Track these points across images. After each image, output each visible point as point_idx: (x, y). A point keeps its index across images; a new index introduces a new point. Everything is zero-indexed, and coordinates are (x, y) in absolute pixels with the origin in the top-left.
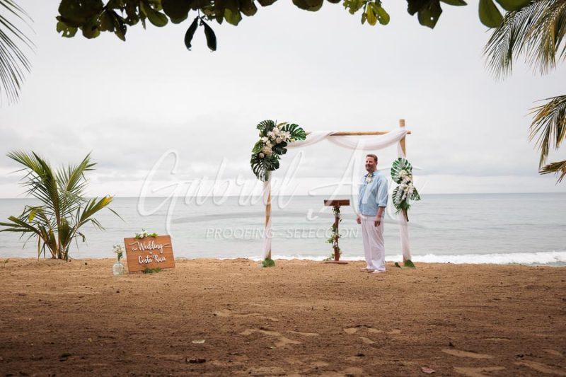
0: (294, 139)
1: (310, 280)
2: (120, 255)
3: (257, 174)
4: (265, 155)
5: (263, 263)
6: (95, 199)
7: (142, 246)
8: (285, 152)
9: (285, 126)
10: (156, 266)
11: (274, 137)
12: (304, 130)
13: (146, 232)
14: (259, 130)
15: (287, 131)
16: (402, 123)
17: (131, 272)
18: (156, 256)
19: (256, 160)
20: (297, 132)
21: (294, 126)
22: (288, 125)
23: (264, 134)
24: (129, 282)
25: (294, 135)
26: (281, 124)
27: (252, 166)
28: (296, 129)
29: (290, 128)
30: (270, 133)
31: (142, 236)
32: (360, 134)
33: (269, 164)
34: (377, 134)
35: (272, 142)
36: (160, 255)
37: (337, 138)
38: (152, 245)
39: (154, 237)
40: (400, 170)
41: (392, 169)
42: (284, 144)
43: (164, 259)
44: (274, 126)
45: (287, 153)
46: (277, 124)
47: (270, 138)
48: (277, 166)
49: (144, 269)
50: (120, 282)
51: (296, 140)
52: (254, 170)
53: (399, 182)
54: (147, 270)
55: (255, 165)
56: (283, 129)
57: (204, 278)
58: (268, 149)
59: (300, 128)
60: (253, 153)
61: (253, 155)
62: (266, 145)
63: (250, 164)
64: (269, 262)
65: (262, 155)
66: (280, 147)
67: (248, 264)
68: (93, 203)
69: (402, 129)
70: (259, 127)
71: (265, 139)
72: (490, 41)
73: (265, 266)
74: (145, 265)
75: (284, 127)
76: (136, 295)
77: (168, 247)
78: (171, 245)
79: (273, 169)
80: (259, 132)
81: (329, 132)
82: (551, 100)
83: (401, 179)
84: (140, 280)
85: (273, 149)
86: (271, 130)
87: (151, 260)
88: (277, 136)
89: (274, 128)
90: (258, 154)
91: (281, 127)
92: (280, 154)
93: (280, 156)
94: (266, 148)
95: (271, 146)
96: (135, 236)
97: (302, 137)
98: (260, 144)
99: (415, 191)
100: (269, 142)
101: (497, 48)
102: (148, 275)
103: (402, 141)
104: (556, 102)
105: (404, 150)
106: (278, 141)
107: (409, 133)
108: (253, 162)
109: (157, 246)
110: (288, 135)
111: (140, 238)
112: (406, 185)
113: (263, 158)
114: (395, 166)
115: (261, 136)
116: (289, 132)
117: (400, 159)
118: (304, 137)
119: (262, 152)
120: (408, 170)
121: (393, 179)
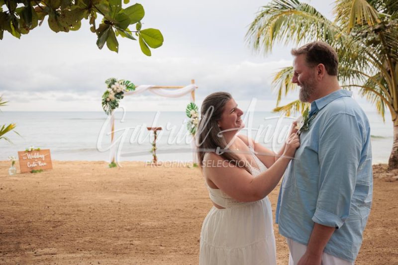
0: (128, 90)
1: (129, 178)
2: (13, 163)
3: (106, 111)
4: (110, 100)
5: (110, 165)
6: (4, 126)
7: (30, 156)
8: (122, 97)
9: (123, 82)
10: (39, 169)
11: (115, 89)
12: (134, 84)
13: (33, 147)
16: (193, 81)
17: (22, 173)
18: (40, 162)
19: (105, 102)
20: (130, 86)
21: (128, 82)
22: (125, 81)
23: (110, 87)
24: (16, 180)
25: (128, 87)
26: (120, 81)
28: (129, 84)
29: (126, 83)
30: (113, 86)
31: (30, 150)
32: (168, 88)
33: (112, 105)
34: (178, 88)
35: (114, 92)
36: (43, 161)
38: (37, 156)
39: (38, 150)
40: (191, 110)
41: (186, 109)
42: (122, 93)
43: (45, 164)
44: (116, 82)
45: (124, 98)
46: (118, 80)
47: (113, 89)
48: (117, 106)
49: (31, 170)
50: (10, 180)
51: (130, 90)
52: (104, 109)
53: (190, 117)
54: (33, 171)
55: (104, 106)
56: (121, 84)
57: (66, 177)
58: (112, 96)
59: (132, 84)
60: (103, 98)
61: (103, 100)
62: (110, 94)
63: (102, 105)
64: (113, 165)
65: (108, 100)
66: (119, 95)
67: (102, 165)
68: (3, 128)
69: (193, 85)
70: (107, 82)
71: (110, 90)
72: (247, 34)
73: (111, 167)
74: (32, 168)
76: (12, 191)
77: (48, 157)
78: (50, 155)
79: (115, 108)
80: (107, 85)
81: (150, 86)
82: (282, 69)
83: (191, 115)
84: (24, 178)
85: (115, 95)
86: (114, 84)
87: (36, 165)
88: (118, 88)
89: (116, 83)
90: (106, 99)
91: (120, 82)
92: (119, 99)
93: (119, 100)
96: (25, 150)
98: (107, 93)
100: (112, 92)
101: (252, 38)
102: (33, 174)
103: (193, 92)
104: (284, 70)
105: (194, 98)
106: (118, 91)
107: (197, 88)
108: (103, 103)
109: (41, 156)
110: (124, 88)
111: (29, 152)
112: (194, 119)
113: (109, 102)
114: (188, 108)
115: (108, 88)
116: (125, 86)
117: (191, 104)
118: (134, 89)
119: (108, 98)
120: (196, 110)
121: (188, 115)
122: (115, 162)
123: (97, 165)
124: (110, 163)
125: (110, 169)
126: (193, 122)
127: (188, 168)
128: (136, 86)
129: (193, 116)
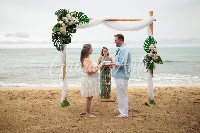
0: (81, 23)
3: (56, 46)
4: (62, 33)
5: (62, 104)
8: (75, 31)
11: (67, 21)
12: (88, 17)
14: (57, 16)
15: (76, 17)
16: (152, 13)
19: (56, 36)
20: (83, 18)
21: (81, 14)
22: (77, 13)
23: (61, 19)
25: (81, 20)
26: (72, 13)
27: (53, 41)
28: (83, 16)
29: (79, 15)
30: (64, 18)
32: (124, 20)
33: (64, 39)
34: (135, 20)
35: (66, 24)
37: (110, 23)
40: (150, 45)
41: (145, 44)
42: (74, 26)
44: (67, 13)
46: (70, 13)
47: (65, 22)
48: (70, 41)
51: (83, 23)
52: (54, 44)
53: (149, 52)
55: (55, 40)
56: (74, 16)
58: (63, 29)
59: (85, 16)
60: (53, 32)
61: (53, 34)
62: (62, 27)
64: (66, 103)
65: (59, 33)
66: (72, 28)
69: (151, 17)
70: (57, 14)
71: (61, 22)
73: (64, 106)
75: (74, 14)
79: (67, 43)
80: (57, 17)
81: (104, 18)
83: (151, 50)
85: (67, 29)
86: (66, 16)
88: (70, 21)
90: (57, 33)
91: (72, 14)
93: (72, 34)
94: (62, 28)
95: (65, 27)
97: (86, 21)
98: (58, 26)
99: (159, 58)
100: (63, 24)
103: (151, 25)
105: (152, 31)
106: (71, 24)
107: (155, 20)
108: (53, 38)
110: (77, 20)
112: (154, 54)
113: (60, 36)
114: (146, 42)
115: (59, 20)
116: (78, 18)
117: (150, 37)
118: (88, 22)
119: (59, 31)
120: (154, 44)
121: (145, 50)
122: (68, 100)
123: (48, 101)
124: (62, 101)
125: (63, 108)
126: (153, 58)
127: (146, 106)
128: (89, 18)
129: (153, 51)
